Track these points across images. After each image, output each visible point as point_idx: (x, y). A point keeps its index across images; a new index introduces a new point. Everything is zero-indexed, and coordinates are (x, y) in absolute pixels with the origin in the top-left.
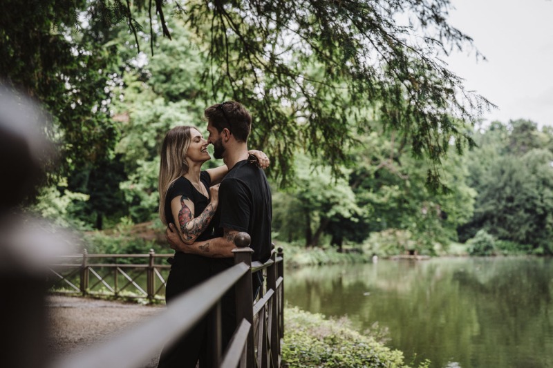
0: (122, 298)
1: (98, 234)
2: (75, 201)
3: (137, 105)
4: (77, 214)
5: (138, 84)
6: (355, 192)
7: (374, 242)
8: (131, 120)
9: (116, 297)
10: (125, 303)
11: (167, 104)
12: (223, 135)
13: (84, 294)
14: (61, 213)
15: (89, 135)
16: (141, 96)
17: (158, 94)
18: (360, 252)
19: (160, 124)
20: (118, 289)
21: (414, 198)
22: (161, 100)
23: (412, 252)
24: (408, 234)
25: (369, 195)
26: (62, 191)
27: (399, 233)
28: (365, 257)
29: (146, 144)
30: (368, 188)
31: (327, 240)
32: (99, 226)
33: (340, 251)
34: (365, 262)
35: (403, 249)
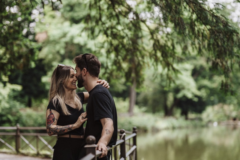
0: (41, 155)
1: (29, 111)
2: (14, 90)
3: (53, 27)
4: (15, 98)
5: (53, 13)
6: (196, 80)
7: (210, 112)
8: (48, 37)
9: (38, 155)
10: (43, 158)
11: (71, 26)
12: (83, 72)
13: (18, 152)
14: (4, 98)
15: (18, 53)
16: (55, 21)
17: (66, 19)
18: (200, 119)
19: (67, 39)
20: (39, 149)
21: (235, 84)
22: (67, 23)
23: (235, 119)
24: (232, 107)
25: (206, 82)
26: (5, 84)
27: (226, 107)
28: (204, 123)
29: (58, 52)
30: (204, 77)
31: (178, 112)
32: (29, 105)
33: (187, 119)
34: (203, 126)
35: (228, 117)
